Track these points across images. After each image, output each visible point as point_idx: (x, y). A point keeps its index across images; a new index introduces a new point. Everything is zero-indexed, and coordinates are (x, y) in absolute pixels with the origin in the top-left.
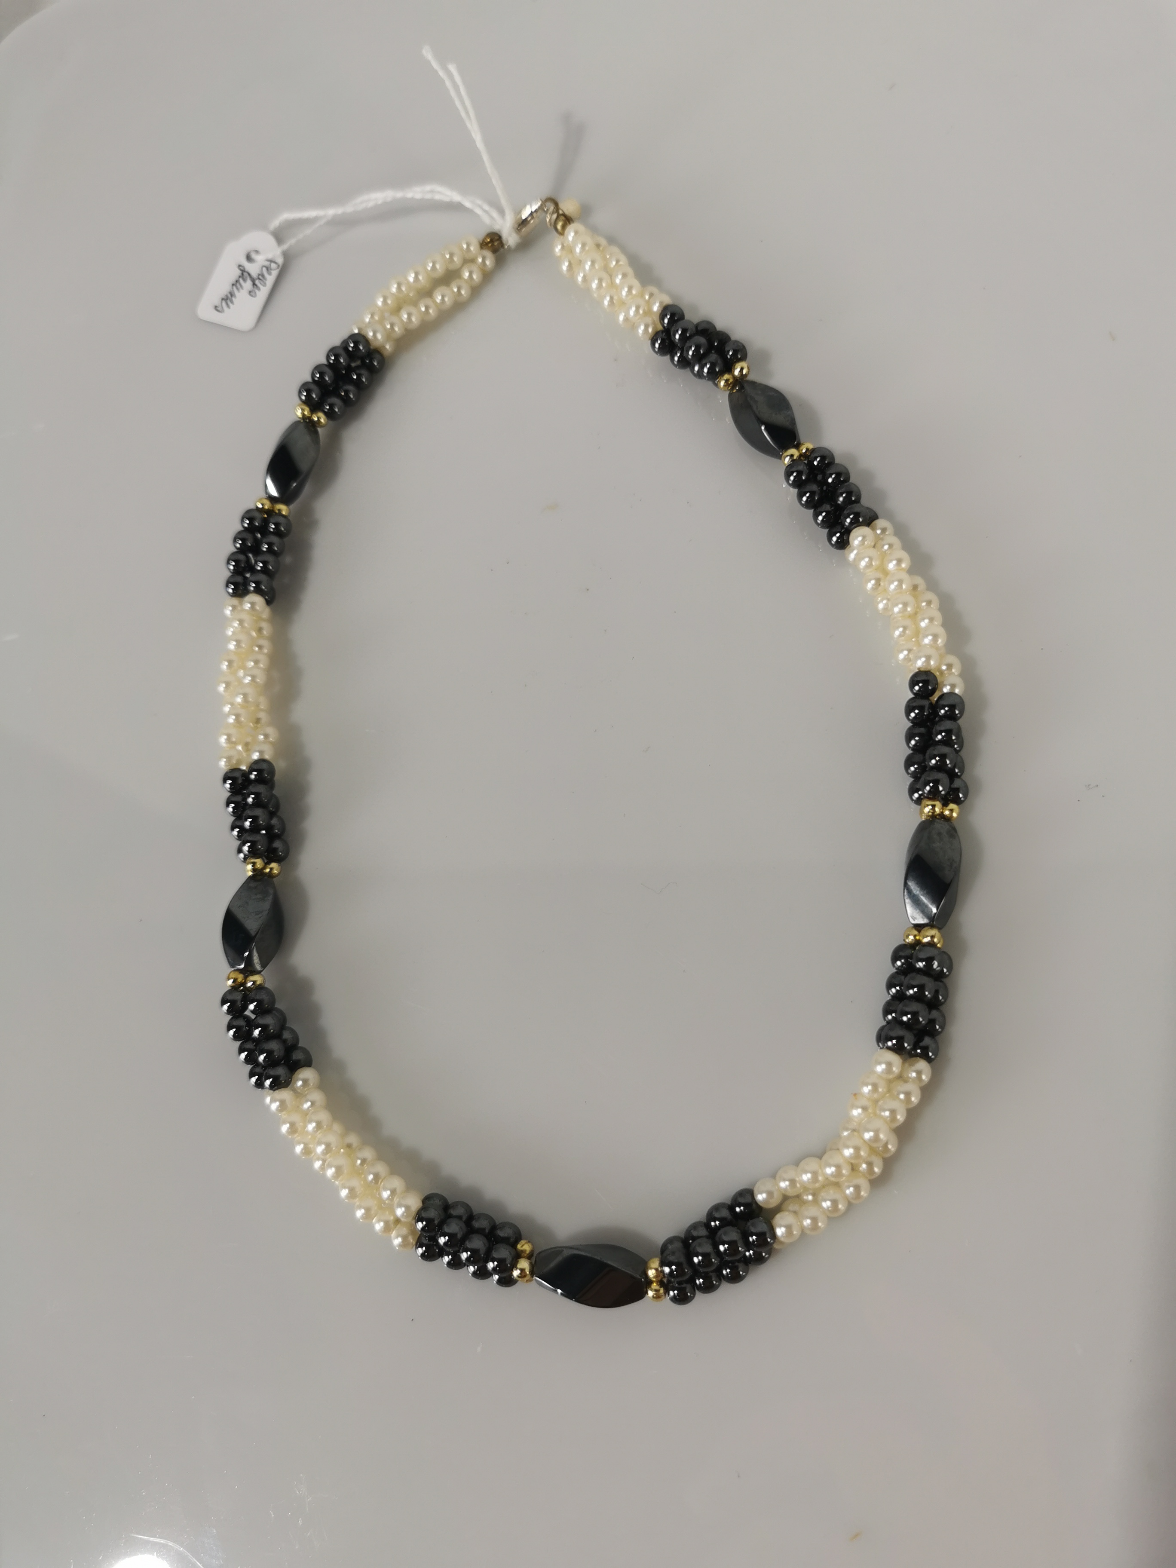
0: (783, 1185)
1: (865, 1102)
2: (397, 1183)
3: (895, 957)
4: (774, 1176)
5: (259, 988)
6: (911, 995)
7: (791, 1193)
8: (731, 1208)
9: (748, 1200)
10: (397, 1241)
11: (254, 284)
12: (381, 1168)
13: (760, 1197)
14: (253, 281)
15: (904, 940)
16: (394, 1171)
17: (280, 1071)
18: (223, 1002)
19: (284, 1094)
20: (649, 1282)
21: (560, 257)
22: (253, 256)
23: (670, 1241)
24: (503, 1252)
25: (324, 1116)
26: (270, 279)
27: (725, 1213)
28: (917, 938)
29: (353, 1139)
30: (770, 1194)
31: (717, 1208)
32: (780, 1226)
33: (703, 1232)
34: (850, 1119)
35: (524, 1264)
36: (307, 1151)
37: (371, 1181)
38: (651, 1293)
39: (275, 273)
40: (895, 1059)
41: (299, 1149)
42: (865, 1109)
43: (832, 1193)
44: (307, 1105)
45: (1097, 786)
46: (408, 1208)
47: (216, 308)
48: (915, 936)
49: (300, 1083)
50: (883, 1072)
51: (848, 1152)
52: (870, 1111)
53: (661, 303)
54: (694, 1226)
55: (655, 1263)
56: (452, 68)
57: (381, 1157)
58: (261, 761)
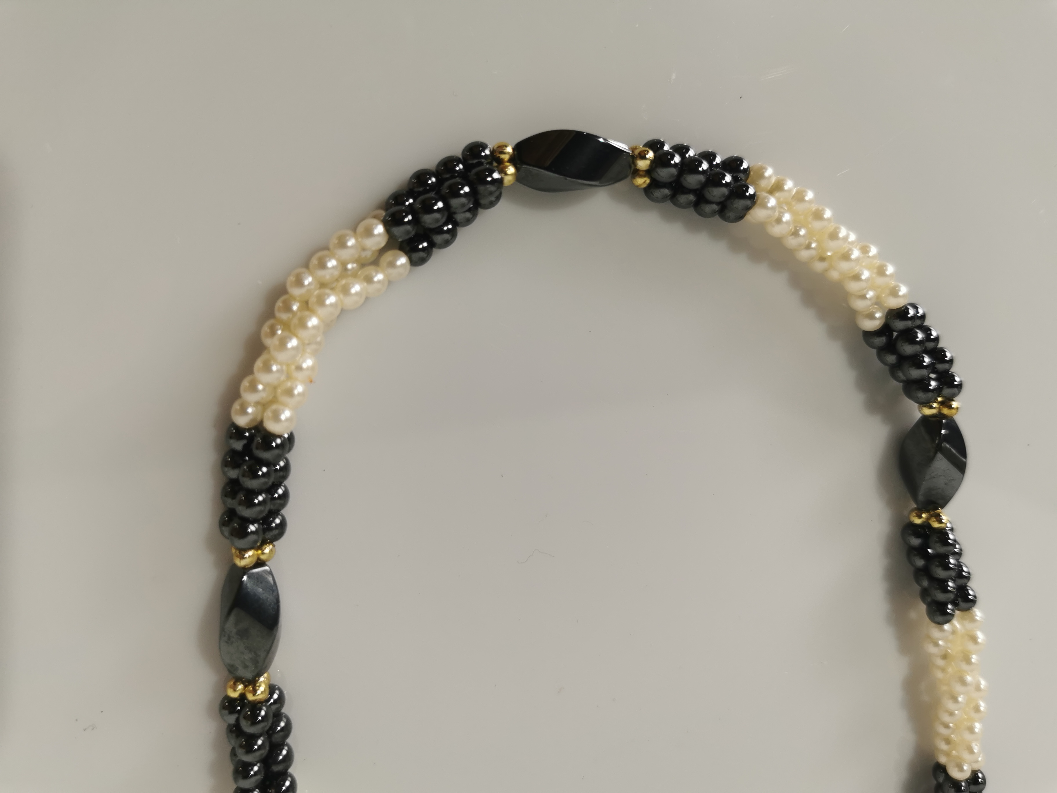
0: (379, 277)
1: (300, 375)
2: (776, 231)
3: (282, 526)
4: (390, 283)
5: (927, 404)
6: (261, 494)
7: (370, 270)
8: (432, 245)
9: (416, 256)
10: (769, 172)
12: (792, 242)
13: (403, 260)
15: (274, 546)
16: (778, 242)
17: (900, 325)
18: (960, 386)
19: (895, 303)
20: (513, 160)
23: (492, 204)
24: (664, 174)
25: (853, 287)
27: (438, 239)
28: (260, 552)
29: (819, 266)
30: (392, 264)
31: (447, 243)
32: (379, 235)
33: (459, 217)
34: (315, 354)
35: (642, 164)
36: (865, 250)
37: (800, 228)
38: (509, 150)
40: (271, 427)
41: (873, 251)
42: (299, 368)
43: (326, 275)
44: (870, 294)
45: (84, 730)
46: (764, 206)
48: (263, 554)
49: (878, 315)
50: (283, 411)
51: (313, 322)
52: (293, 367)
54: (468, 222)
55: (508, 180)
57: (790, 253)
58: (941, 623)
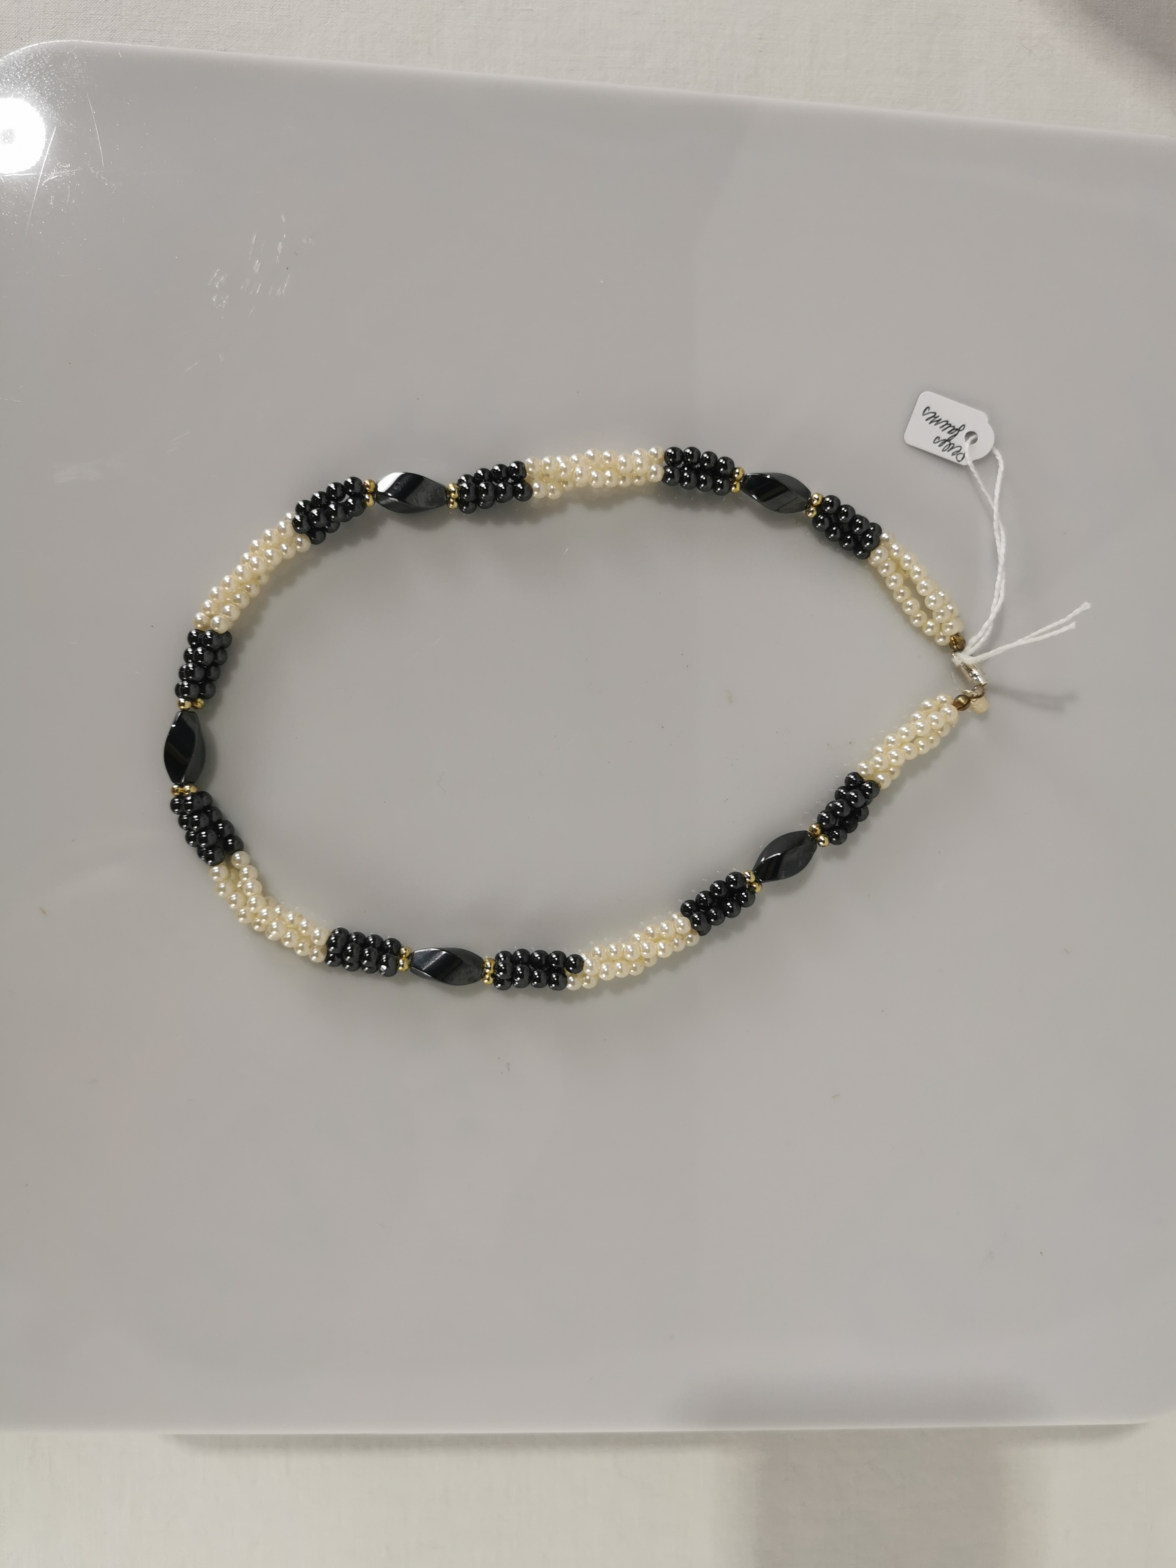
0: (245, 869)
1: (296, 922)
2: (235, 615)
3: (393, 941)
4: (252, 863)
5: (364, 505)
6: (364, 951)
7: (241, 874)
8: (231, 836)
9: (236, 848)
10: (199, 617)
11: (945, 441)
12: (245, 603)
13: (237, 856)
14: (949, 440)
15: (403, 947)
16: (243, 611)
17: (306, 527)
18: (353, 479)
19: (290, 530)
20: (182, 786)
21: (936, 700)
22: (972, 438)
23: (209, 797)
24: (194, 691)
25: (277, 560)
26: (948, 455)
27: (227, 833)
28: (404, 956)
29: (264, 579)
30: (239, 861)
31: (231, 827)
32: (219, 869)
33: (215, 819)
34: (287, 912)
35: (188, 705)
36: (254, 548)
37: (235, 597)
38: (175, 786)
39: (953, 459)
40: (324, 941)
41: (255, 543)
42: (292, 922)
43: (241, 901)
44: (284, 547)
45: (509, 1069)
46: (218, 625)
47: (928, 408)
48: (405, 954)
49: (299, 540)
50: (314, 934)
51: (264, 912)
52: (292, 925)
53: (883, 781)
54: (219, 813)
55: (193, 790)
56: (1072, 625)
57: (252, 600)
58: (531, 491)
